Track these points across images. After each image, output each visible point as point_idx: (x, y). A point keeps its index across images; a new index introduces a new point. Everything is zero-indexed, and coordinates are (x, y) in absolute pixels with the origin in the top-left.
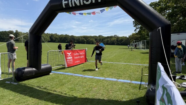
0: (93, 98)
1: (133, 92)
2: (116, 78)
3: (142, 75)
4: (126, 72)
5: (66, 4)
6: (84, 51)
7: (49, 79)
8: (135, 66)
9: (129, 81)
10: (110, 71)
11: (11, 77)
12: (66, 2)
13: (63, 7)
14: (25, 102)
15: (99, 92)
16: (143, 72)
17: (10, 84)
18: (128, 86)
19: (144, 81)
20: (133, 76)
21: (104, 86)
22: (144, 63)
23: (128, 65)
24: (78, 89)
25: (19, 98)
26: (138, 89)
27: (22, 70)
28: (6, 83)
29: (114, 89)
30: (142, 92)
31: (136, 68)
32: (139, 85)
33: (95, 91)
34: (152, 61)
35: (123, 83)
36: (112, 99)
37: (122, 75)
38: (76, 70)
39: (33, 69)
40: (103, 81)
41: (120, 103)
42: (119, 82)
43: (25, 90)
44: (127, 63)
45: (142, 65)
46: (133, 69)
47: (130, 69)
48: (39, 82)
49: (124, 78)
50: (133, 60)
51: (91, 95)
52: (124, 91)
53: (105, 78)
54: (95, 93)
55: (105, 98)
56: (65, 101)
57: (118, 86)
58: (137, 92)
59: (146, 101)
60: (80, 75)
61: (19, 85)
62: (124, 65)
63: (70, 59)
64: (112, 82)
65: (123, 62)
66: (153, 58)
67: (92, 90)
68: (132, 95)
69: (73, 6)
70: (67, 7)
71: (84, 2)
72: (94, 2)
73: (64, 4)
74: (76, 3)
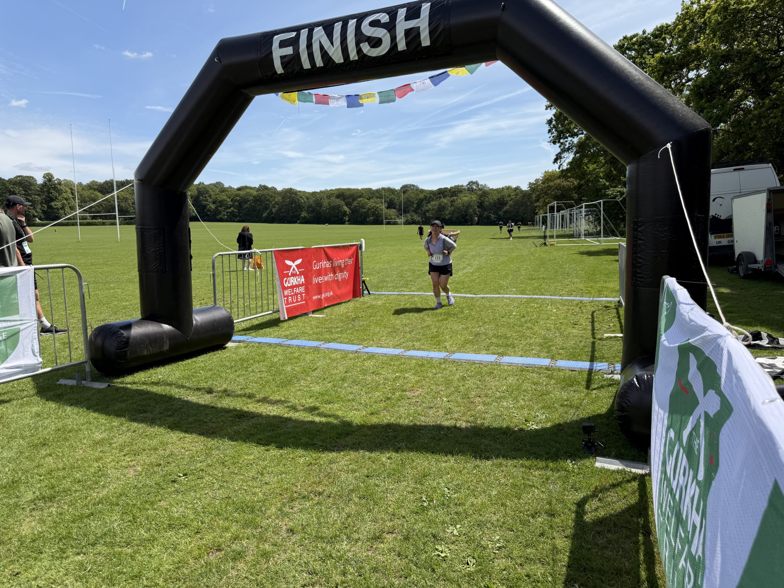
0: (415, 425)
1: (565, 397)
2: (493, 353)
3: (594, 338)
4: (528, 327)
5: (286, 60)
6: (353, 250)
7: (227, 364)
8: (563, 303)
9: (546, 362)
10: (467, 328)
11: (81, 360)
12: (289, 51)
13: (276, 72)
14: (156, 449)
15: (432, 405)
16: (596, 324)
17: (81, 388)
18: (544, 380)
19: (602, 359)
20: (559, 341)
21: (451, 381)
22: (600, 293)
23: (537, 303)
24: (351, 397)
25: (129, 434)
26: (582, 388)
27: (119, 333)
28: (60, 385)
29: (490, 392)
30: (597, 397)
31: (567, 312)
32: (587, 372)
33: (418, 402)
34: (638, 275)
35: (524, 369)
36: (486, 424)
37: (515, 342)
38: (330, 328)
39: (162, 327)
40: (443, 366)
41: (519, 439)
42: (506, 367)
43: (143, 408)
44: (530, 295)
45: (592, 301)
46: (557, 316)
47: (545, 316)
48: (193, 376)
49: (522, 350)
50: (553, 283)
51: (403, 415)
52: (530, 395)
53: (448, 353)
54: (419, 408)
55: (461, 424)
56: (310, 438)
57: (506, 378)
58: (579, 399)
59: (619, 424)
60: (347, 345)
61: (116, 390)
62: (519, 303)
63: (294, 284)
64: (477, 365)
65: (512, 291)
66: (640, 262)
67: (403, 397)
68: (560, 410)
69: (318, 66)
70: (293, 70)
71: (363, 49)
72: (402, 46)
73: (281, 57)
74: (330, 54)
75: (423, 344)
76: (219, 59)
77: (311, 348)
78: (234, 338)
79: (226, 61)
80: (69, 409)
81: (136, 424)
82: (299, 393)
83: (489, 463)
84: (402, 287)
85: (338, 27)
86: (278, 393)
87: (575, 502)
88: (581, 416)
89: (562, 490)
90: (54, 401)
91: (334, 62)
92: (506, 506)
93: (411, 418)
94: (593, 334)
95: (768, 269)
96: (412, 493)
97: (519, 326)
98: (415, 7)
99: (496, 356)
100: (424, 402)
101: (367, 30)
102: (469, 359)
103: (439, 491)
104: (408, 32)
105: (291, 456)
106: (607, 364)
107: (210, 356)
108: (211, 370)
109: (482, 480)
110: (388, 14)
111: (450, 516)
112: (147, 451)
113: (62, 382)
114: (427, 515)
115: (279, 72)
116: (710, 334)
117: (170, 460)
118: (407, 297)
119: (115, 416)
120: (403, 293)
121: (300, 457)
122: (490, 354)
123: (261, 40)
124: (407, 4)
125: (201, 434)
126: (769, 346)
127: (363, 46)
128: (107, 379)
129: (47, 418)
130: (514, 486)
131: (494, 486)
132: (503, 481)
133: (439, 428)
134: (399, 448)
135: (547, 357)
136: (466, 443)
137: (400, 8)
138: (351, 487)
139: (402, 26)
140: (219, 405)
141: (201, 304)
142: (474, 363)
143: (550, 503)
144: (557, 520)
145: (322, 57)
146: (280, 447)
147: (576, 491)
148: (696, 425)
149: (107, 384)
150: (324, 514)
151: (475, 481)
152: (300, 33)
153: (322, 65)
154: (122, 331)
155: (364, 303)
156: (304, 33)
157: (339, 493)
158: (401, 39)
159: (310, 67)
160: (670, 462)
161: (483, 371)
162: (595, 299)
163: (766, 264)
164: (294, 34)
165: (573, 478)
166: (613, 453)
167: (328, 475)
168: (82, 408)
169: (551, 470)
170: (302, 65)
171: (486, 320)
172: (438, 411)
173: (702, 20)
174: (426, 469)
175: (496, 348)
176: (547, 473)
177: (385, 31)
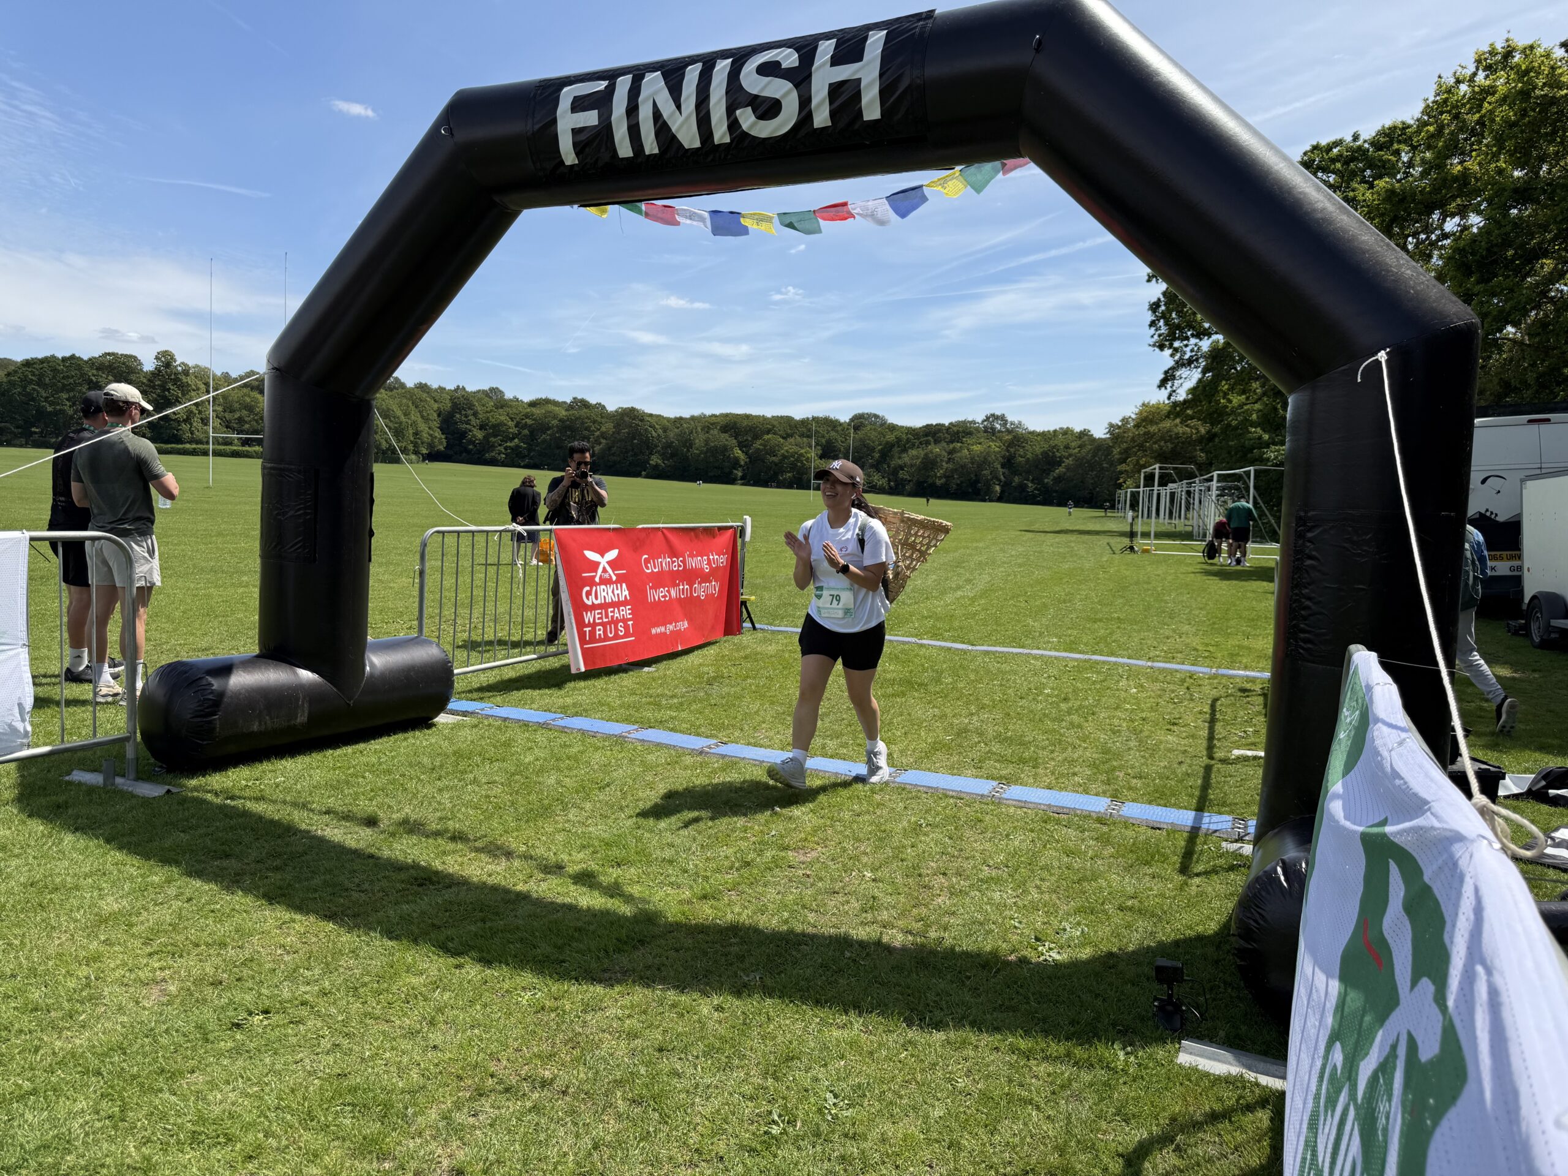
0: (791, 932)
1: (1130, 890)
2: (989, 777)
3: (1211, 757)
4: (1072, 723)
5: (582, 137)
6: (726, 538)
7: (426, 760)
8: (1154, 676)
9: (1100, 804)
10: (943, 716)
11: (116, 735)
12: (590, 118)
13: (562, 162)
14: (223, 945)
15: (838, 886)
16: (1218, 727)
17: (109, 793)
18: (1090, 845)
19: (1223, 806)
20: (1134, 758)
21: (889, 834)
22: (1233, 659)
23: (1098, 673)
24: (668, 853)
25: (176, 904)
26: (1170, 870)
27: (204, 682)
28: (70, 783)
29: (968, 865)
30: (1201, 894)
31: (1160, 696)
32: (1185, 835)
33: (808, 876)
34: (1302, 635)
35: (1049, 818)
36: (948, 942)
37: (1041, 753)
38: (658, 696)
39: (295, 673)
40: (878, 797)
41: (1016, 983)
42: (1012, 810)
43: (223, 847)
44: (1087, 653)
45: (1214, 677)
46: (1138, 704)
47: (1112, 701)
48: (347, 783)
49: (1053, 773)
50: (1139, 631)
51: (771, 906)
52: (1053, 878)
54: (809, 892)
55: (893, 937)
56: (555, 947)
57: (1007, 836)
58: (1162, 895)
59: (1239, 966)
60: (685, 737)
61: (179, 803)
62: (1060, 670)
63: (608, 600)
64: (952, 801)
65: (1049, 642)
66: (1307, 608)
67: (780, 862)
68: (1116, 920)
69: (647, 153)
70: (598, 160)
71: (741, 121)
72: (821, 118)
73: (573, 130)
74: (674, 130)
75: (845, 745)
76: (450, 131)
77: (608, 737)
78: (451, 706)
79: (464, 135)
80: (68, 839)
81: (198, 883)
82: (560, 837)
83: (939, 1036)
85: (693, 74)
86: (515, 834)
87: (1120, 1149)
88: (1161, 937)
89: (1093, 1117)
90: (45, 818)
91: (680, 145)
92: (960, 1149)
93: (786, 915)
94: (1210, 748)
96: (751, 1099)
97: (1054, 720)
98: (854, 37)
99: (995, 783)
101: (752, 82)
102: (935, 785)
103: (812, 1100)
104: (835, 90)
105: (506, 986)
106: (1230, 818)
107: (396, 741)
108: (389, 772)
109: (915, 1079)
110: (797, 50)
112: (203, 947)
113: (78, 776)
114: (775, 1156)
115: (568, 162)
116: (1436, 824)
117: (246, 972)
119: (161, 861)
121: (524, 989)
122: (982, 777)
123: (535, 95)
124: (839, 31)
125: (330, 917)
127: (741, 114)
128: (170, 776)
129: (17, 856)
130: (985, 1097)
131: (939, 1095)
132: (961, 1083)
133: (843, 942)
134: (745, 986)
135: (1104, 792)
136: (896, 985)
137: (822, 39)
138: (618, 1074)
139: (824, 75)
140: (386, 853)
142: (946, 796)
143: (1061, 1150)
145: (658, 135)
146: (486, 961)
147: (1127, 1121)
148: (1386, 1060)
150: (542, 1137)
151: (899, 1080)
152: (614, 84)
153: (656, 151)
154: (210, 679)
155: (739, 647)
156: (624, 84)
157: (586, 1087)
158: (820, 104)
159: (631, 154)
160: (1327, 1130)
161: (961, 814)
162: (1221, 671)
164: (602, 85)
165: (1125, 1089)
166: (1222, 1034)
167: (573, 1042)
168: (98, 838)
169: (1076, 1063)
170: (615, 150)
171: (986, 701)
172: (848, 902)
173: (1478, 115)
174: (795, 1043)
175: (998, 765)
176: (1066, 1071)
177: (790, 85)
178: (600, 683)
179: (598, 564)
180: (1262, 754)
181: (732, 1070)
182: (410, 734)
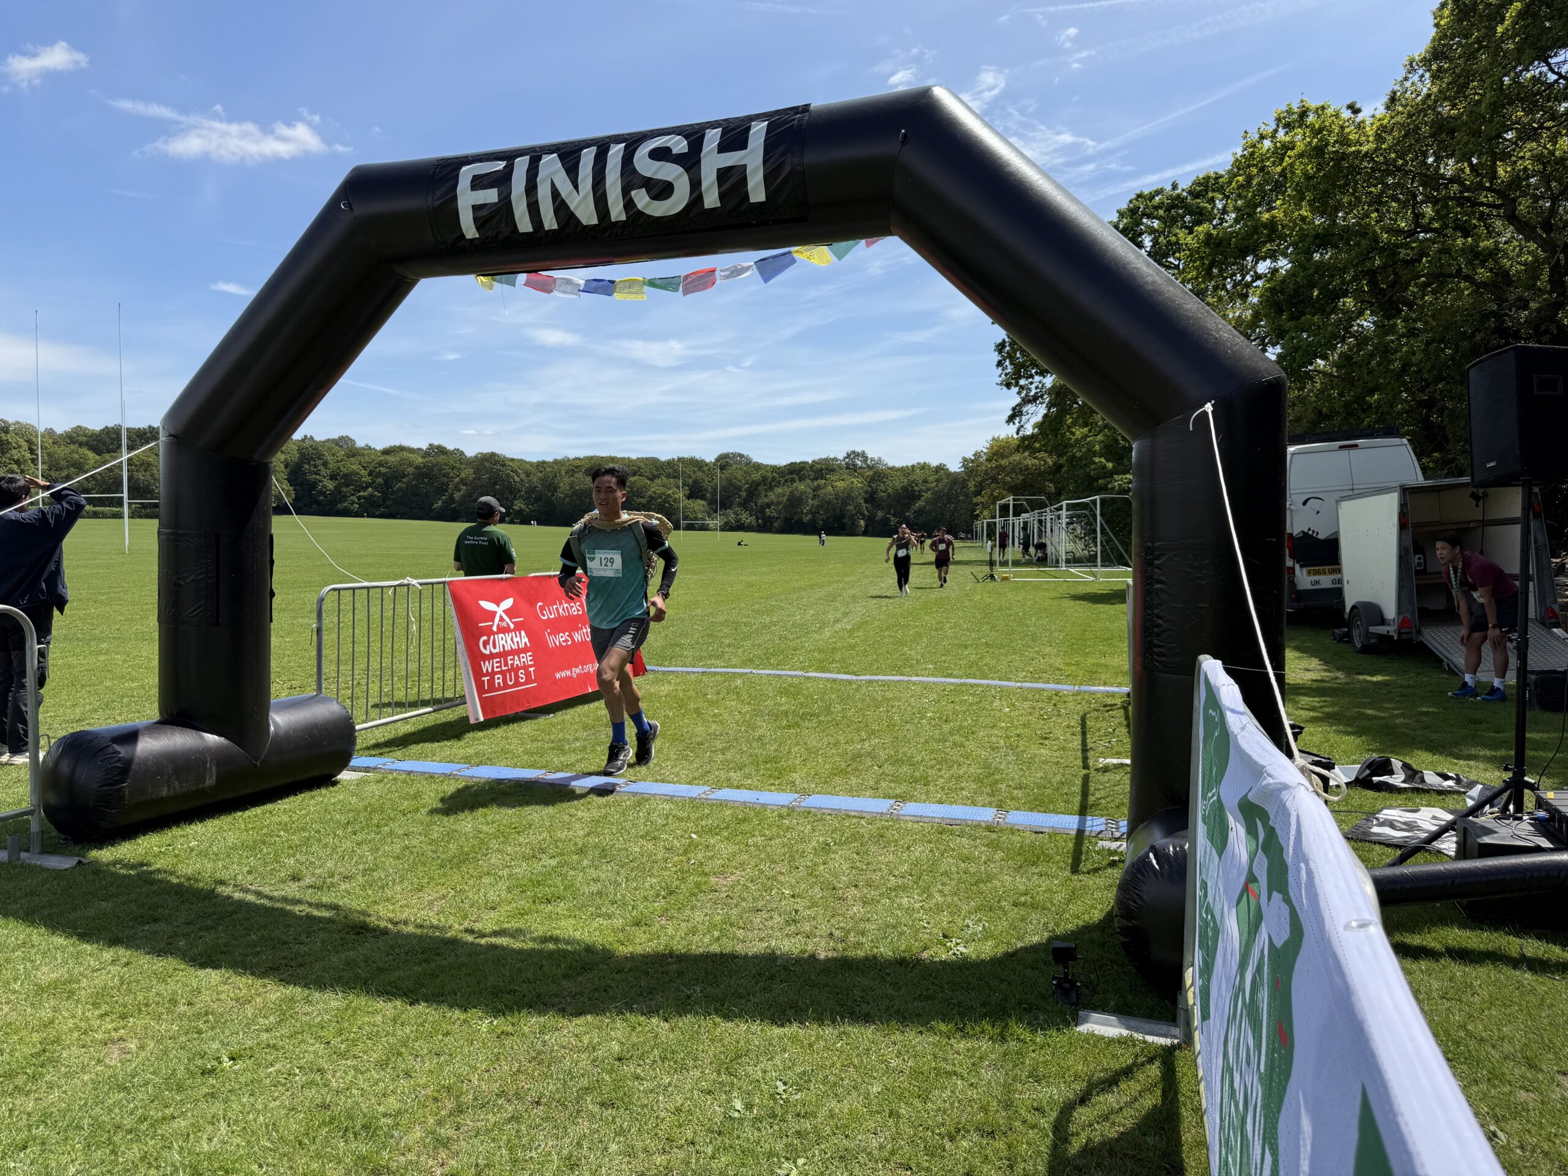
1: (1022, 888)
2: (887, 796)
3: (1086, 766)
4: (955, 744)
5: (483, 213)
7: (338, 816)
8: (1023, 696)
9: (987, 815)
10: (837, 744)
11: (19, 808)
12: (490, 196)
13: (463, 236)
14: (172, 1002)
15: (761, 903)
17: (15, 869)
18: (982, 852)
19: (1099, 809)
20: (1013, 772)
22: (1092, 675)
23: (974, 695)
24: (594, 888)
25: (114, 969)
27: (111, 750)
29: (876, 876)
30: (1084, 887)
31: (1031, 714)
32: (1073, 837)
33: (731, 898)
34: (1156, 650)
35: (944, 830)
37: (929, 771)
38: (560, 741)
39: (202, 738)
40: (786, 822)
41: (931, 975)
42: (910, 825)
43: (151, 912)
44: (961, 677)
45: (1078, 693)
46: (1012, 722)
47: (988, 720)
48: (264, 842)
49: (943, 789)
50: (1006, 655)
51: (700, 927)
52: (954, 883)
53: (796, 796)
54: (734, 912)
57: (908, 848)
58: (1049, 890)
59: (1123, 943)
61: (94, 871)
62: (939, 695)
63: (508, 648)
64: (855, 820)
65: (926, 669)
66: (1158, 626)
67: (704, 888)
68: (1011, 915)
69: (546, 228)
70: (498, 234)
71: (636, 201)
72: (711, 199)
73: (473, 206)
74: (572, 208)
75: (748, 776)
76: (349, 205)
77: (517, 783)
78: (354, 762)
79: (363, 209)
82: (486, 880)
83: (870, 1028)
84: (710, 657)
85: (588, 156)
87: (1035, 1104)
89: (1010, 1081)
91: (579, 222)
92: (899, 1117)
93: (716, 934)
95: (1405, 637)
96: (709, 1092)
97: (938, 741)
98: (738, 127)
99: (892, 801)
100: (744, 899)
101: (645, 165)
102: (837, 807)
103: (765, 1089)
104: (723, 174)
106: (1103, 820)
107: (303, 800)
109: (852, 1063)
110: (686, 137)
111: (785, 1140)
112: (153, 1006)
114: (738, 1138)
115: (469, 236)
116: (1271, 781)
117: (203, 1025)
118: (718, 678)
120: (713, 670)
121: (481, 1017)
122: (879, 797)
123: (435, 172)
124: (724, 120)
126: (1406, 785)
127: (635, 195)
128: (78, 848)
130: (916, 1073)
131: (875, 1074)
132: (893, 1063)
135: (990, 804)
136: (824, 986)
137: (708, 128)
138: (584, 1082)
139: (712, 161)
141: (291, 688)
142: (849, 816)
143: (984, 1109)
144: (1000, 1144)
145: (556, 212)
147: (1038, 1081)
149: (77, 859)
150: (524, 1141)
151: (838, 1065)
152: (513, 164)
153: (555, 227)
154: (117, 748)
156: (522, 165)
157: (557, 1096)
158: (710, 187)
159: (531, 230)
161: (865, 832)
162: (1083, 688)
163: (1401, 626)
164: (501, 165)
165: (1033, 1055)
166: (1112, 1003)
167: (537, 1058)
169: (991, 1038)
170: (515, 225)
171: (875, 727)
172: (772, 918)
173: (1279, 169)
174: (742, 1043)
175: (893, 785)
176: (985, 1045)
177: (680, 169)
178: (499, 732)
179: (495, 613)
180: (1128, 761)
181: (688, 1070)
182: (316, 792)
